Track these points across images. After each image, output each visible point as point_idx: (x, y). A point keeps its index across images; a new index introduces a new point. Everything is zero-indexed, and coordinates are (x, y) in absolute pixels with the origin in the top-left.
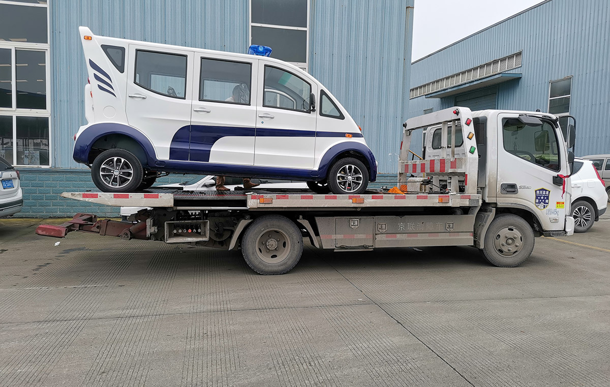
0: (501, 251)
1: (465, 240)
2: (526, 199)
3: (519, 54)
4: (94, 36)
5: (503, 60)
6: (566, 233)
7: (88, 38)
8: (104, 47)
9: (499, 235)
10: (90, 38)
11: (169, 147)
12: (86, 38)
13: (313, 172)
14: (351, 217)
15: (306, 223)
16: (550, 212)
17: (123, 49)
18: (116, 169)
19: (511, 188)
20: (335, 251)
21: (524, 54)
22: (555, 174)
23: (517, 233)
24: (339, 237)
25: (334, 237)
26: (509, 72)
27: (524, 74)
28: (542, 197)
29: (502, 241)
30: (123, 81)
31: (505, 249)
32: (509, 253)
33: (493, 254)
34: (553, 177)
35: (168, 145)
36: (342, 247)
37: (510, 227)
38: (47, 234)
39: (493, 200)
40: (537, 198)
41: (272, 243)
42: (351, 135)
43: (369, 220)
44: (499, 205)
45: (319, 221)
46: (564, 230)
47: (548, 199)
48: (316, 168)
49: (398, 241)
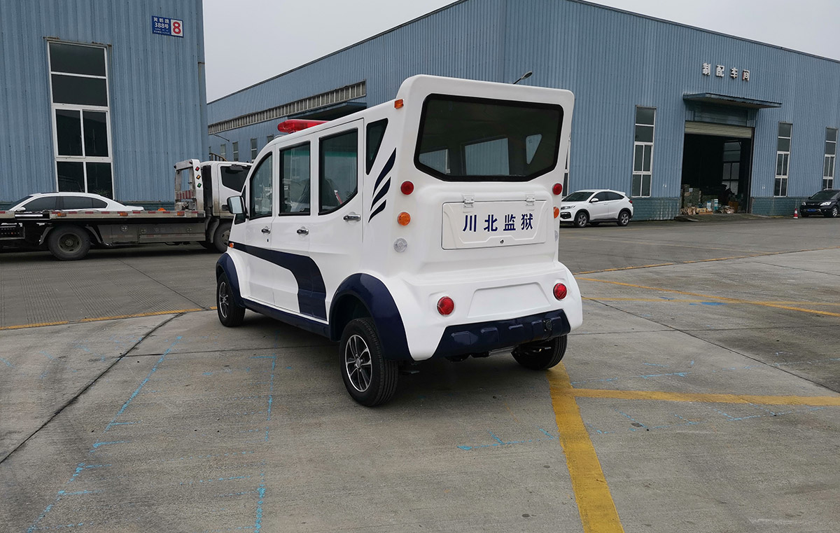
1: (199, 237)
3: (363, 83)
14: (122, 225)
15: (91, 229)
19: (228, 207)
20: (112, 245)
21: (368, 83)
24: (114, 236)
25: (111, 237)
26: (356, 101)
27: (368, 104)
36: (117, 244)
39: (218, 214)
41: (70, 242)
43: (134, 227)
44: (221, 217)
45: (101, 228)
49: (155, 239)
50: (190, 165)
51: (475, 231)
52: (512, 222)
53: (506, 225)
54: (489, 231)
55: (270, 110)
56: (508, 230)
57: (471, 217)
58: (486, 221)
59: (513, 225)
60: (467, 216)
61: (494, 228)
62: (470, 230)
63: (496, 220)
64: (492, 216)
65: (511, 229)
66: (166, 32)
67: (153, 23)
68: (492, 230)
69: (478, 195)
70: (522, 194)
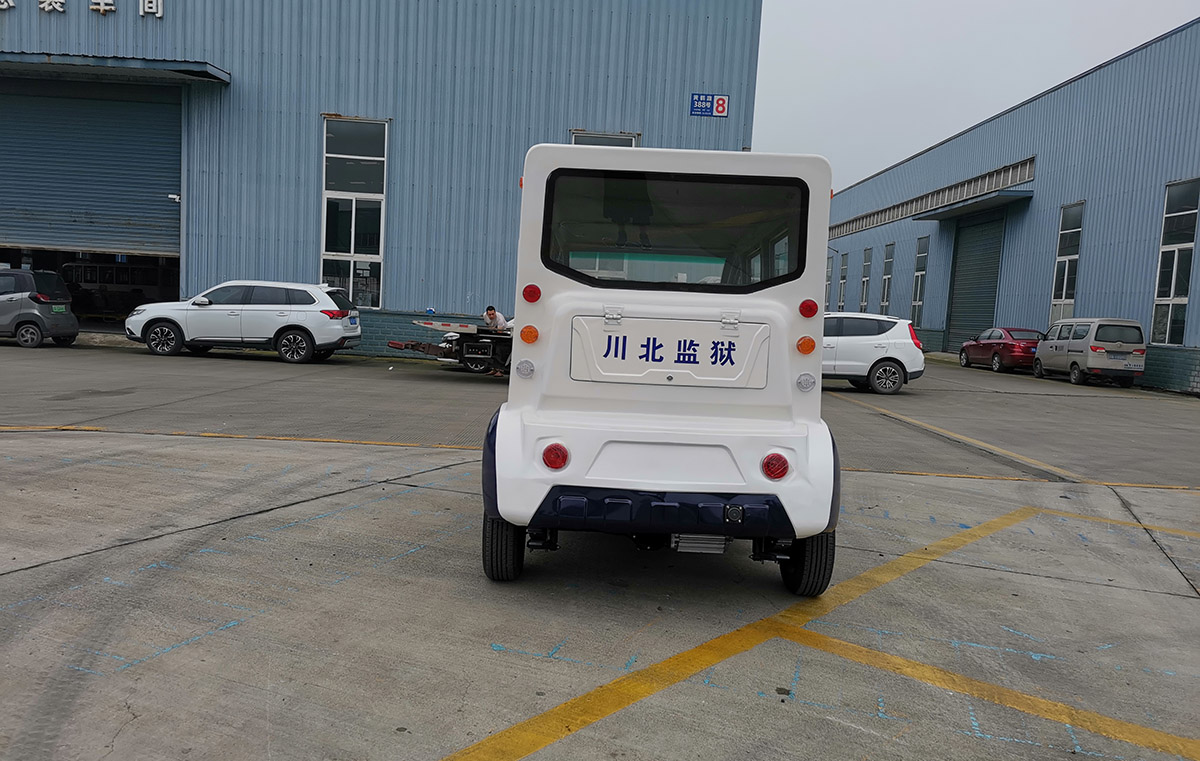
3: (1032, 160)
5: (1014, 167)
21: (1038, 161)
26: (1014, 189)
27: (1035, 192)
51: (623, 358)
52: (691, 352)
53: (679, 355)
54: (647, 360)
55: (894, 207)
56: (684, 361)
57: (617, 338)
58: (642, 346)
59: (695, 356)
60: (610, 337)
61: (657, 357)
62: (616, 356)
63: (661, 346)
64: (655, 339)
65: (689, 362)
66: (708, 112)
67: (693, 102)
68: (654, 360)
69: (628, 308)
70: (715, 311)
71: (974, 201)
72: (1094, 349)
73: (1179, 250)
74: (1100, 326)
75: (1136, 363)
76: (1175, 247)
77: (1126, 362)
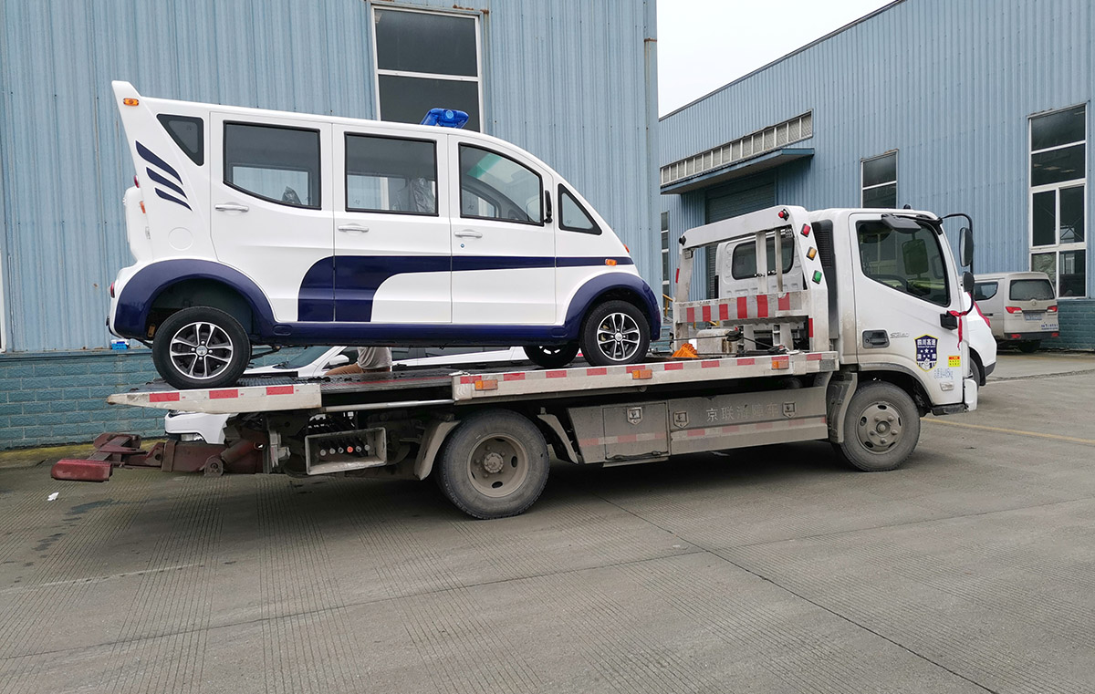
0: (869, 445)
1: (814, 430)
2: (902, 355)
3: (808, 116)
4: (142, 99)
5: (781, 126)
6: (966, 406)
7: (131, 103)
8: (165, 120)
9: (864, 418)
10: (135, 103)
11: (297, 298)
12: (127, 102)
13: (555, 329)
14: (629, 404)
15: (553, 421)
16: (940, 374)
17: (199, 122)
18: (201, 344)
19: (878, 338)
20: (605, 466)
21: (816, 116)
22: (944, 310)
23: (891, 412)
24: (611, 440)
25: (601, 441)
26: (792, 147)
27: (817, 150)
28: (927, 351)
29: (870, 427)
30: (203, 179)
31: (876, 440)
32: (884, 447)
33: (859, 452)
34: (941, 315)
35: (294, 295)
36: (616, 459)
37: (881, 403)
38: (75, 477)
39: (852, 360)
40: (918, 352)
41: (494, 461)
42: (614, 262)
43: (659, 408)
44: (864, 367)
45: (578, 416)
46: (963, 402)
47: (935, 352)
48: (560, 322)
49: (707, 440)
50: (782, 222)
71: (746, 164)
72: (1010, 310)
73: (1062, 190)
74: (1013, 282)
75: (1049, 323)
76: (1056, 187)
77: (1041, 323)
